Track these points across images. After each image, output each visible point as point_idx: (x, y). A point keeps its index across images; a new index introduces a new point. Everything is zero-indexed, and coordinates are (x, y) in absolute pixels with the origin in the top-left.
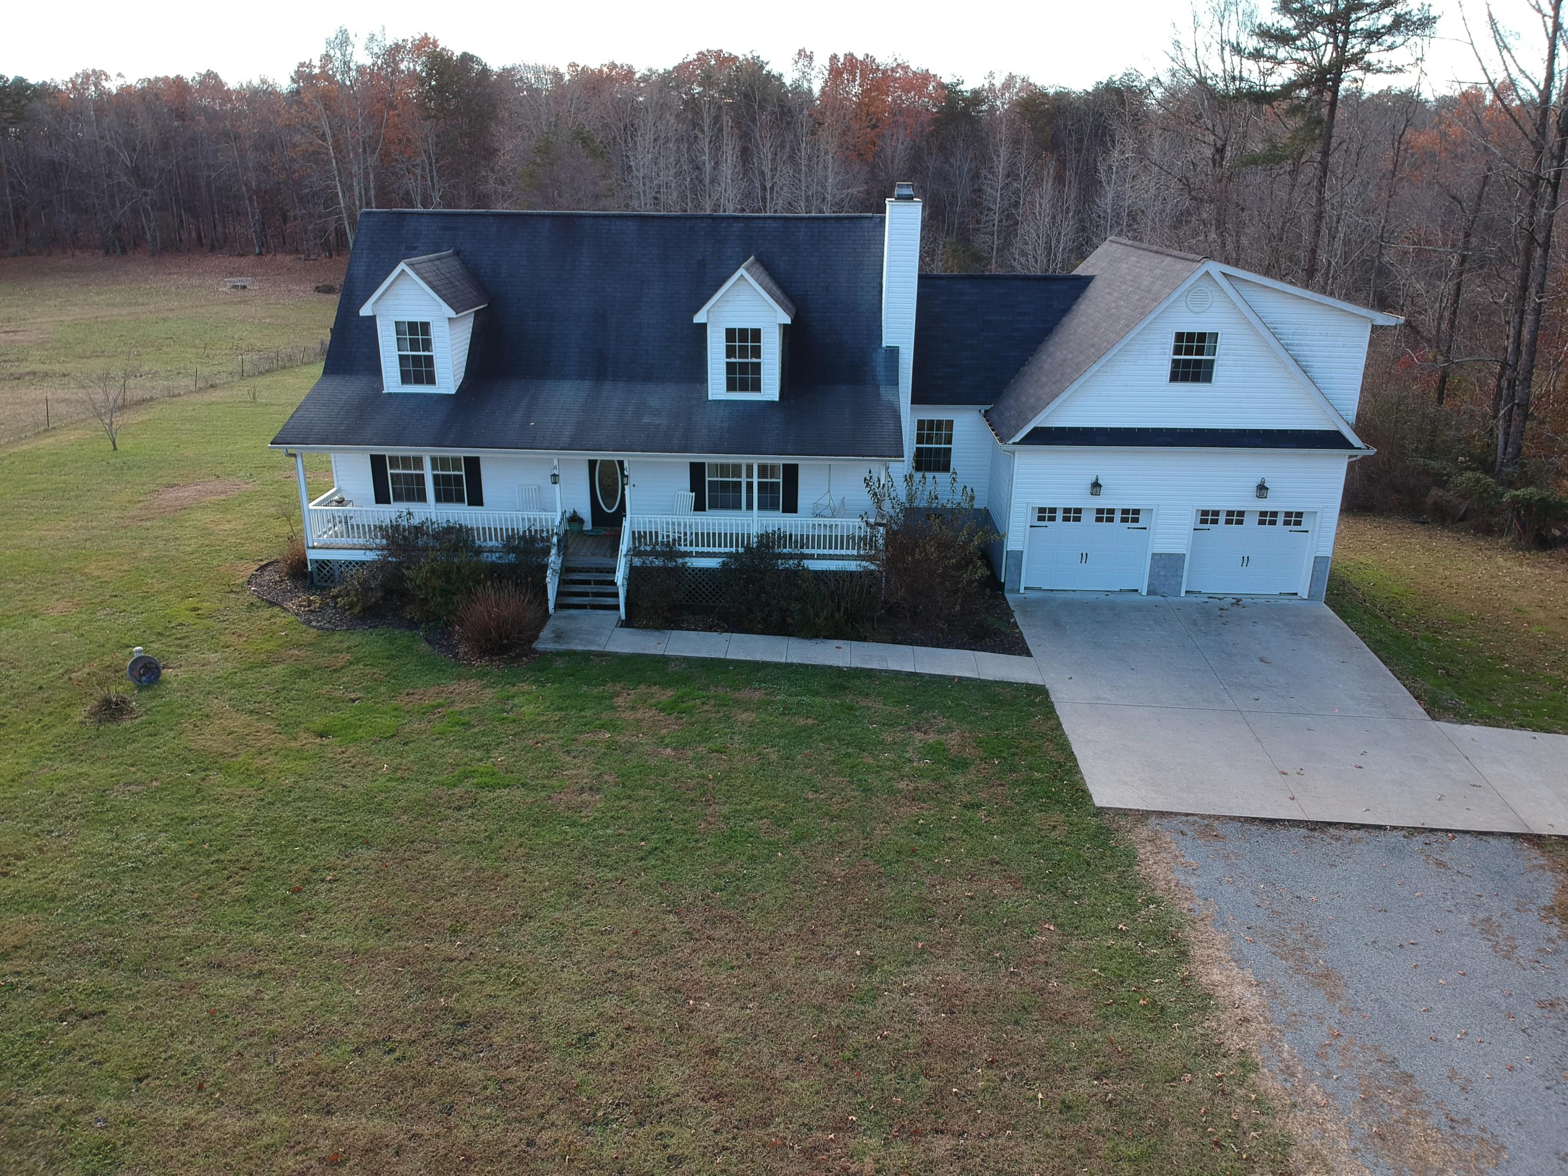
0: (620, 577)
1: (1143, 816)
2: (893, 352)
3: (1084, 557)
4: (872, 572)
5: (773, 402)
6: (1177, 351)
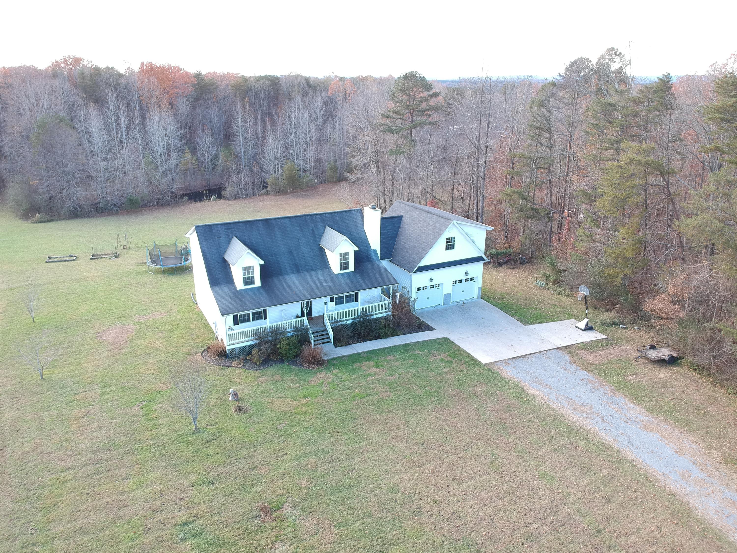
0: (330, 331)
1: (493, 363)
2: (375, 251)
3: (428, 298)
5: (353, 272)
6: (447, 243)
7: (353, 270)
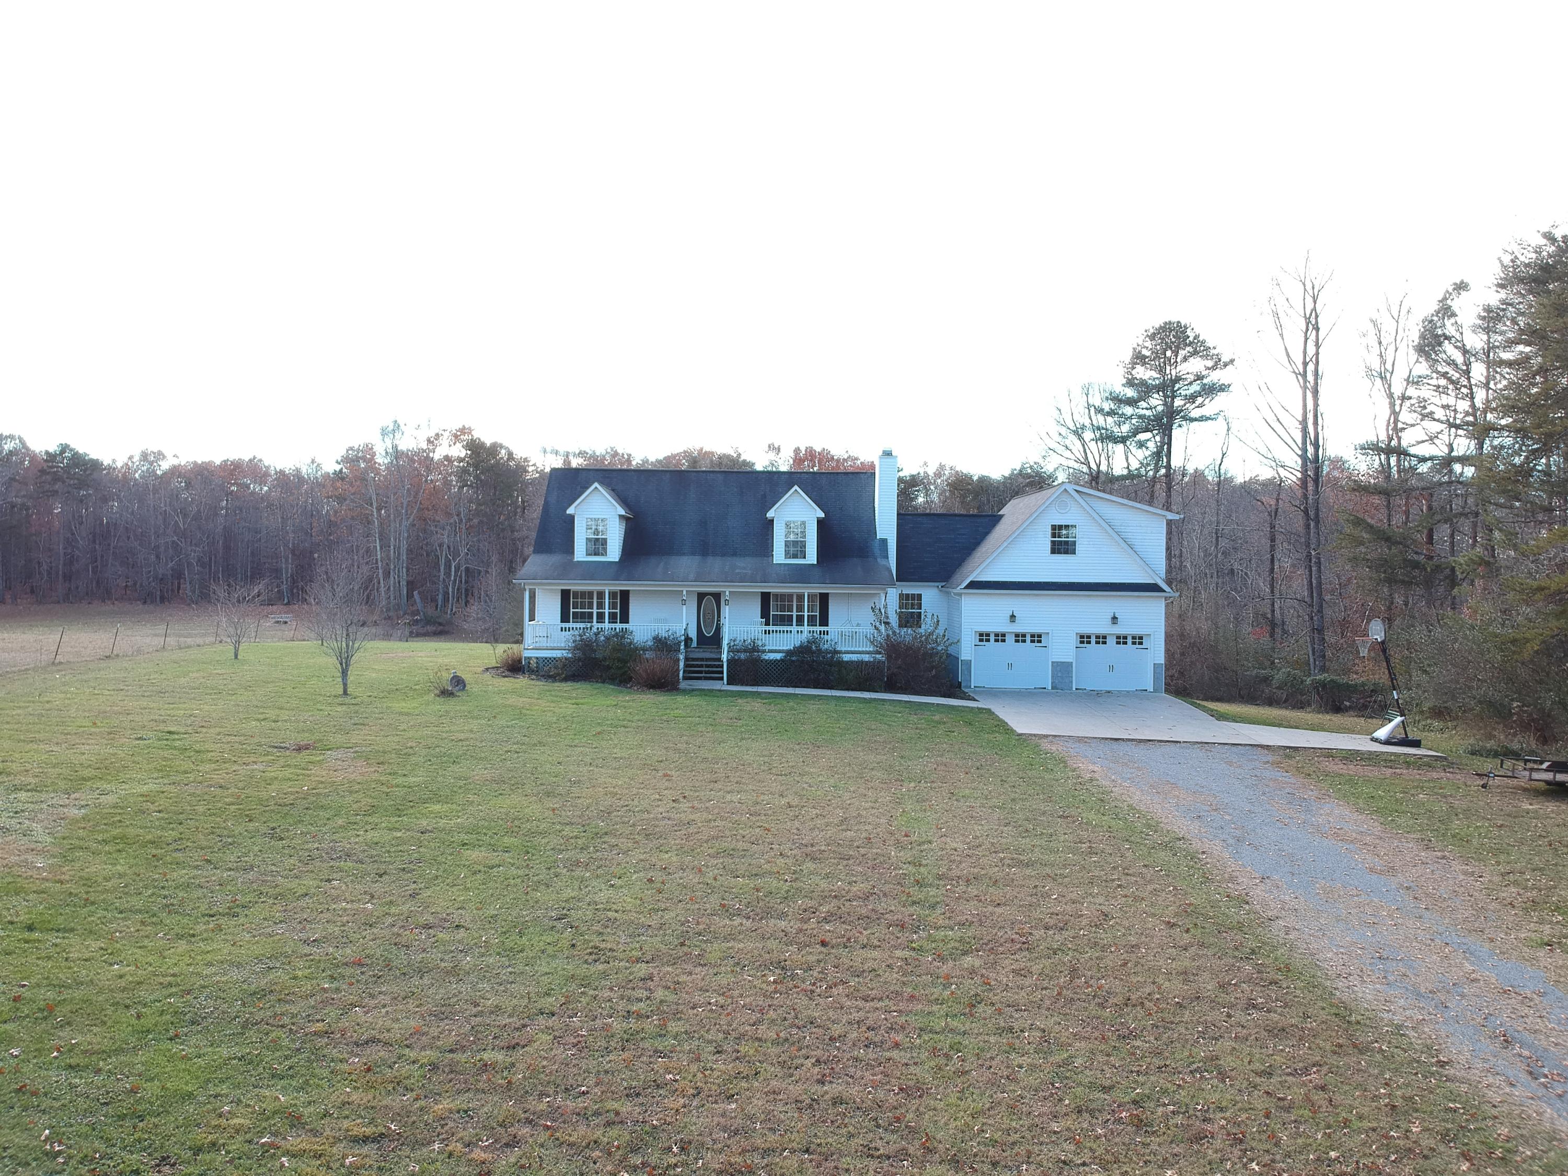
0: (724, 657)
1: (1045, 736)
2: (884, 542)
4: (879, 662)
5: (813, 565)
6: (1054, 535)
7: (815, 561)
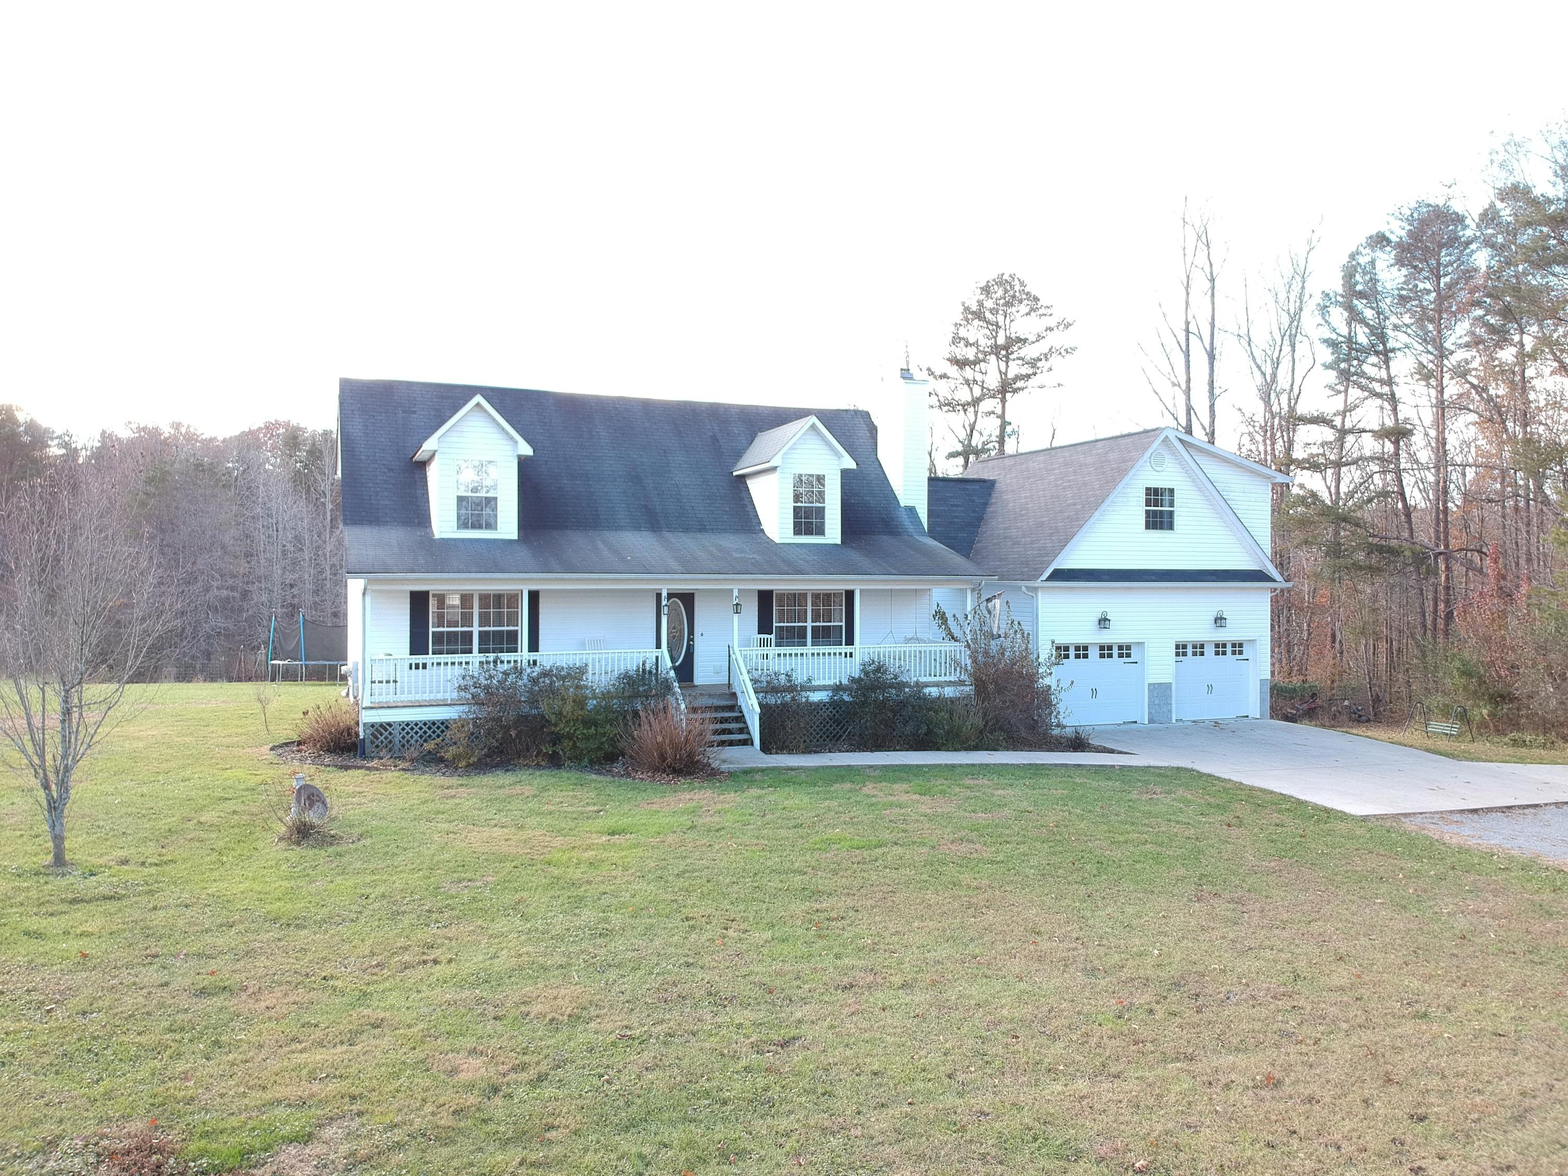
1: (1395, 817)
2: (913, 511)
3: (1094, 692)
5: (837, 545)
6: (1148, 503)
7: (839, 542)
